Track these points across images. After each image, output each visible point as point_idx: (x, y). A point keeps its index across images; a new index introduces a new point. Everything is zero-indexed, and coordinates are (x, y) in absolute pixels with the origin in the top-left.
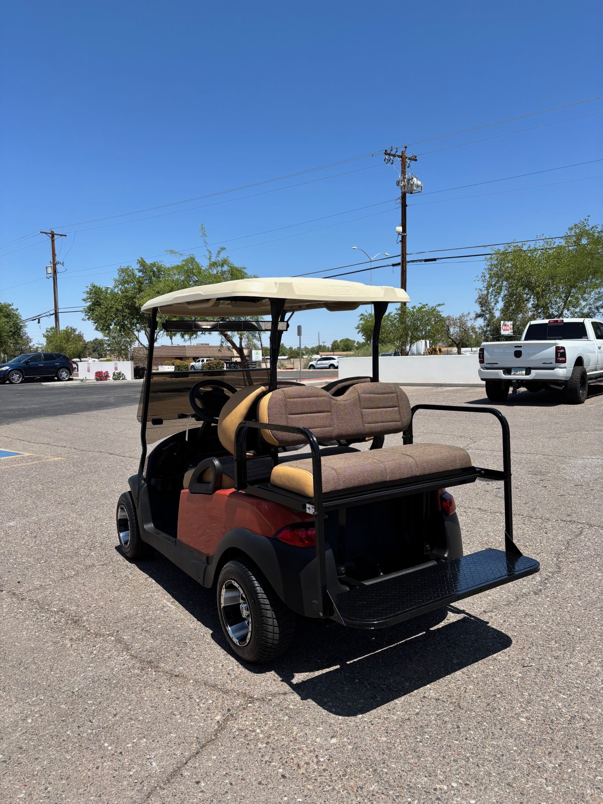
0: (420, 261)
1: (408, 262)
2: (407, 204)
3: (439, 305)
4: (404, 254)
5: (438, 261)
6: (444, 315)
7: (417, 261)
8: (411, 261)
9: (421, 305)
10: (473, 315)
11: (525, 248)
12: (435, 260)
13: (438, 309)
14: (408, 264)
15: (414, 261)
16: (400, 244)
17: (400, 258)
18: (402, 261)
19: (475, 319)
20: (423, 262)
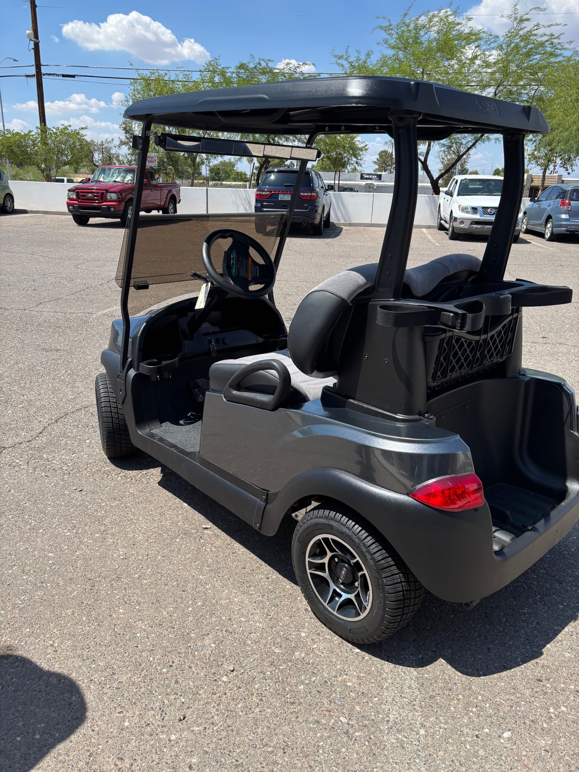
0: (57, 75)
1: (44, 75)
2: (36, 4)
3: (82, 128)
4: (38, 65)
5: (76, 78)
6: (88, 139)
7: (53, 74)
8: (47, 74)
9: (63, 127)
10: (117, 142)
11: (166, 78)
12: (73, 76)
13: (82, 132)
14: (43, 77)
15: (50, 74)
16: (33, 52)
17: (34, 68)
18: (37, 72)
19: (119, 147)
20: (61, 78)
